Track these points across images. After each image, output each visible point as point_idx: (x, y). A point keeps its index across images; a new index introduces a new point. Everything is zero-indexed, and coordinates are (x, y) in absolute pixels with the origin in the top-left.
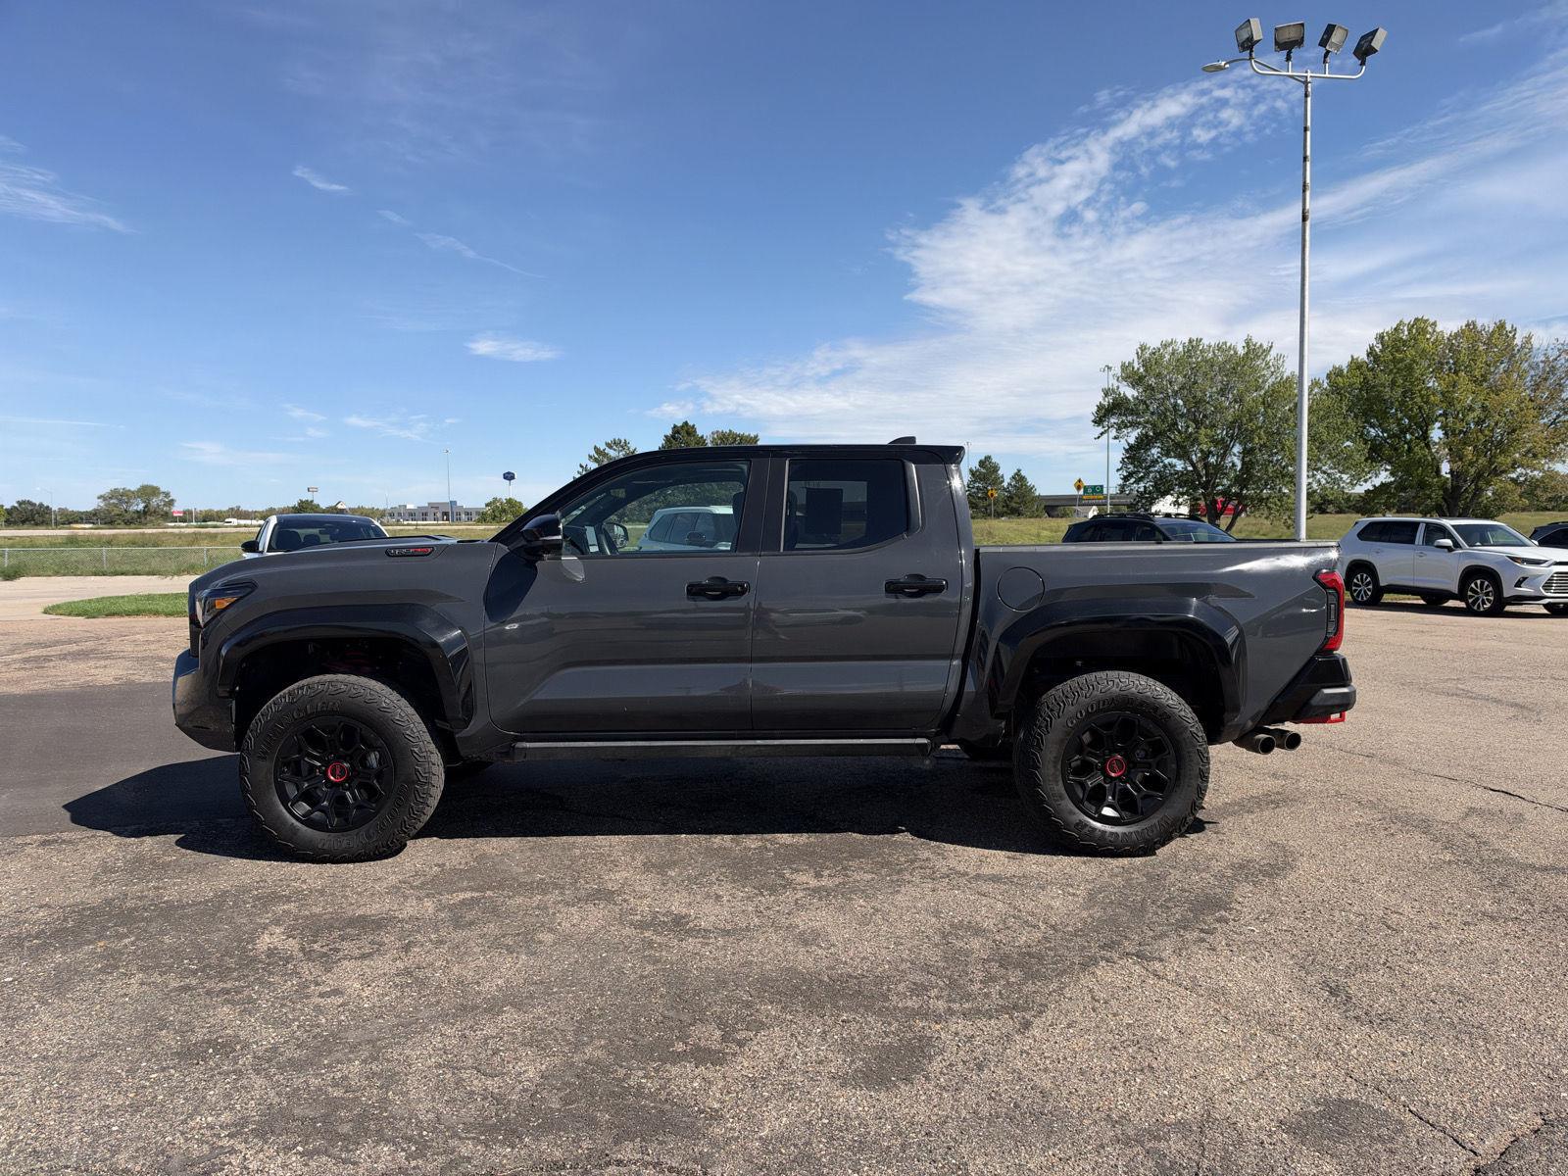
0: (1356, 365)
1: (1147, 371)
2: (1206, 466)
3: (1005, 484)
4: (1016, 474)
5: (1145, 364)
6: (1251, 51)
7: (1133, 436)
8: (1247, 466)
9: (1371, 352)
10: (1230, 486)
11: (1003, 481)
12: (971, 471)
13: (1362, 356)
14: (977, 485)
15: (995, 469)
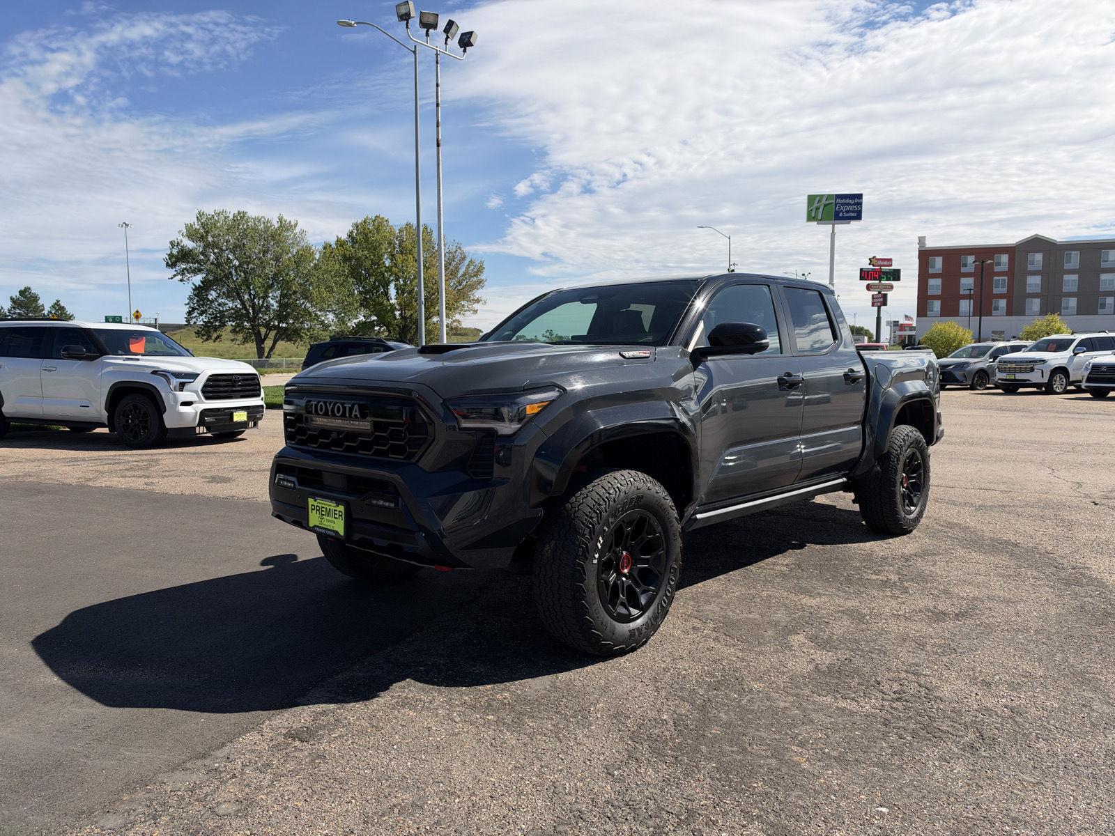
0: (340, 243)
1: (204, 231)
2: (253, 306)
3: (46, 312)
4: (55, 304)
5: (203, 225)
6: (408, 23)
7: (198, 279)
8: (282, 306)
9: (350, 235)
10: (271, 320)
11: (43, 310)
12: (12, 299)
13: (344, 237)
14: (18, 311)
15: (35, 299)
